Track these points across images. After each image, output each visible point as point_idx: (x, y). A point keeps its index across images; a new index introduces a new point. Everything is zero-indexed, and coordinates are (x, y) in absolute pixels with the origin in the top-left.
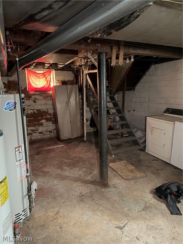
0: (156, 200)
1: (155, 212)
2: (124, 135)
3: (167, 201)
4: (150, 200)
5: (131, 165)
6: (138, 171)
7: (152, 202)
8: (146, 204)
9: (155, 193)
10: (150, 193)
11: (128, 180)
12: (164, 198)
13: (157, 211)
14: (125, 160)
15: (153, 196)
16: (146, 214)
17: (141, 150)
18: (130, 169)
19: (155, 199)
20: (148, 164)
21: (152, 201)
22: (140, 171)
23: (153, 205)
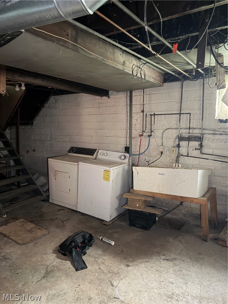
0: (60, 260)
1: (58, 275)
2: (21, 185)
3: (72, 256)
4: (52, 262)
5: (30, 223)
6: (39, 229)
7: (54, 264)
8: (47, 268)
9: (59, 251)
10: (53, 253)
11: (24, 244)
12: (69, 254)
13: (60, 272)
14: (22, 218)
15: (56, 256)
16: (47, 281)
17: (44, 201)
18: (29, 229)
19: (58, 258)
20: (52, 217)
21: (55, 262)
22: (42, 228)
23: (57, 267)
